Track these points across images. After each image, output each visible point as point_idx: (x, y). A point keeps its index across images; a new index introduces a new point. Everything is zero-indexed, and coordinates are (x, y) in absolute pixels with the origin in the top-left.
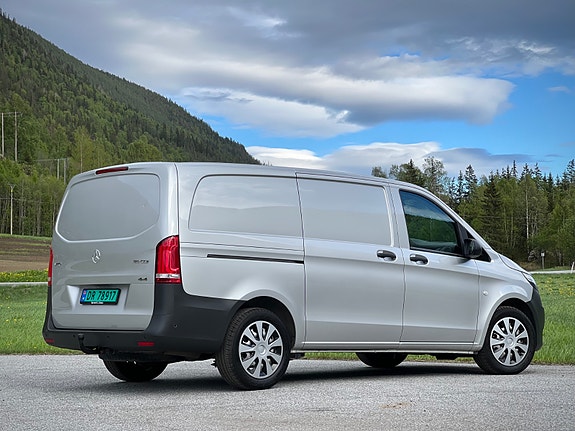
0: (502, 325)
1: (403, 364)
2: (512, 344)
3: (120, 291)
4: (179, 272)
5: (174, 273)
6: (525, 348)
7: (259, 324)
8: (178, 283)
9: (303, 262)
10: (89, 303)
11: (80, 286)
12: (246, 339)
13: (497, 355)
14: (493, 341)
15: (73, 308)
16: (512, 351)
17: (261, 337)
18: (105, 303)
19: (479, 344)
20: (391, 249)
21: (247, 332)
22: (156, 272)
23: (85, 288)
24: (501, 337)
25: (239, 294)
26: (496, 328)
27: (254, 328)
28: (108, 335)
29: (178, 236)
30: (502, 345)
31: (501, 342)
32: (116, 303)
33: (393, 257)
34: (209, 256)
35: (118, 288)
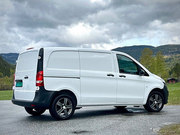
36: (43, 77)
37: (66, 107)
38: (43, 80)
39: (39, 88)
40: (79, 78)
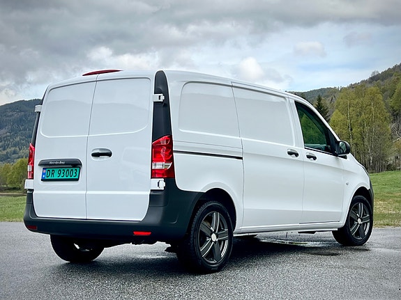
36: (172, 152)
37: (217, 237)
38: (172, 160)
39: (163, 185)
40: (241, 158)
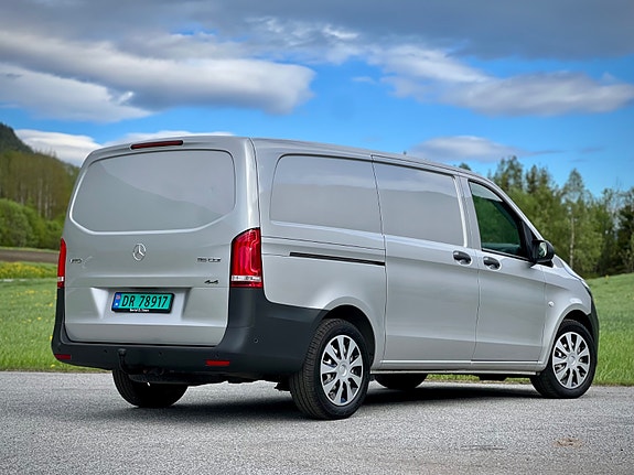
0: (564, 341)
1: (423, 384)
2: (574, 364)
3: (173, 296)
4: (260, 274)
5: (255, 274)
6: (586, 367)
7: (340, 338)
8: (259, 287)
9: (383, 264)
10: (128, 311)
11: (110, 290)
12: (327, 357)
13: (559, 376)
14: (556, 361)
15: (100, 315)
16: (574, 372)
17: (342, 355)
18: (152, 311)
19: (543, 364)
20: (464, 249)
21: (329, 349)
22: (232, 273)
23: (116, 291)
24: (563, 354)
25: (322, 302)
26: (559, 344)
27: (335, 344)
28: (160, 351)
29: (258, 229)
30: (564, 364)
31: (564, 361)
32: (168, 311)
33: (467, 260)
34: (292, 254)
35: (170, 292)
